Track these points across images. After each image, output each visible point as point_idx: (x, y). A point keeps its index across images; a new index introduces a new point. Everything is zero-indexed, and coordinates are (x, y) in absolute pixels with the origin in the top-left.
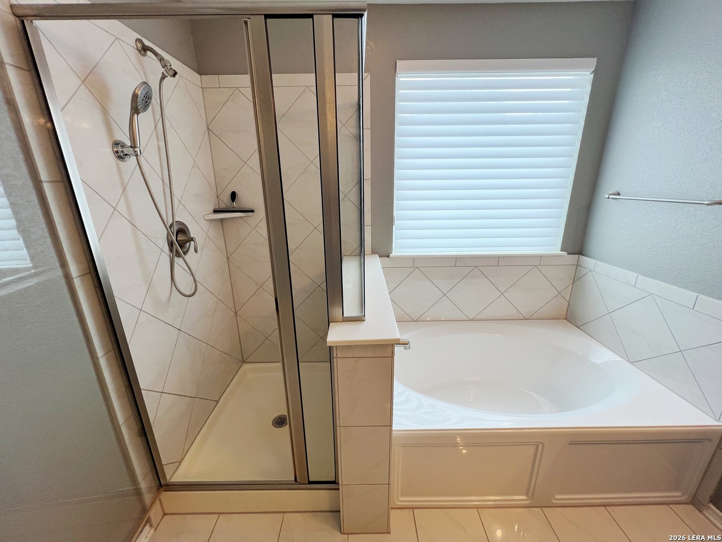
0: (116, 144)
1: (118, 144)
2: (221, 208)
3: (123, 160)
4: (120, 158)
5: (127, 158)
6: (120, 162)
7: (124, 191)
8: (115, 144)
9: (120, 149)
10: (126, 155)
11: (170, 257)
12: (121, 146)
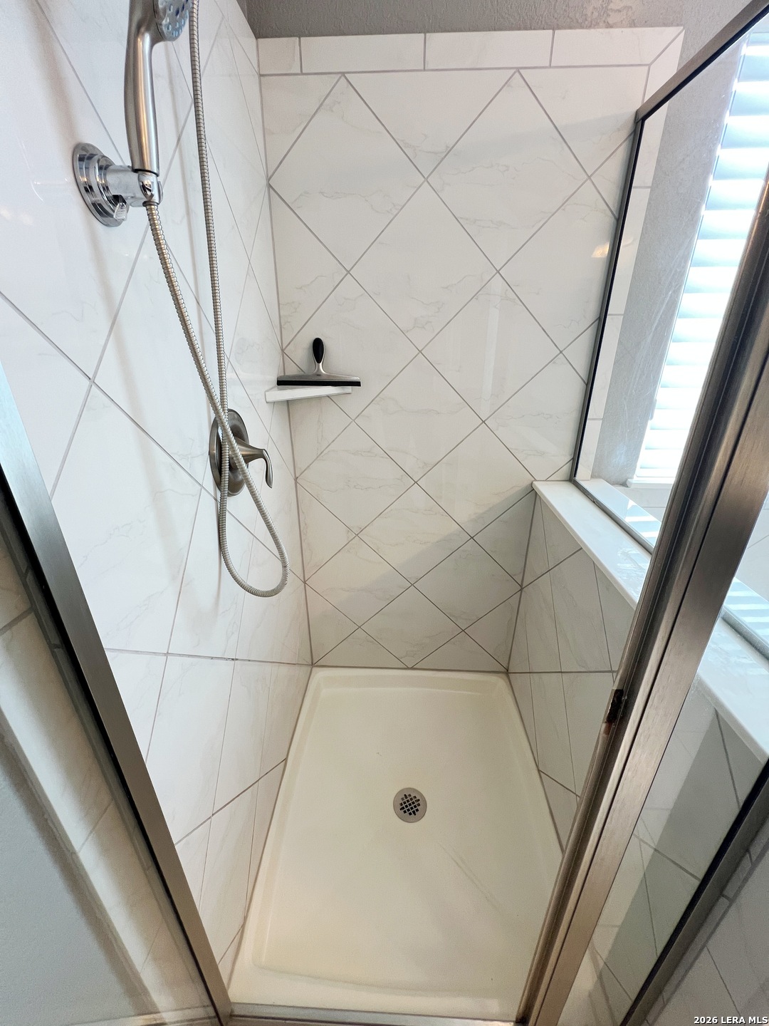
0: (84, 156)
1: (91, 157)
2: (289, 376)
3: (108, 219)
4: (100, 211)
5: (118, 212)
6: (99, 226)
7: (113, 323)
8: (81, 159)
9: (96, 178)
10: (117, 199)
11: (216, 500)
12: (100, 168)
